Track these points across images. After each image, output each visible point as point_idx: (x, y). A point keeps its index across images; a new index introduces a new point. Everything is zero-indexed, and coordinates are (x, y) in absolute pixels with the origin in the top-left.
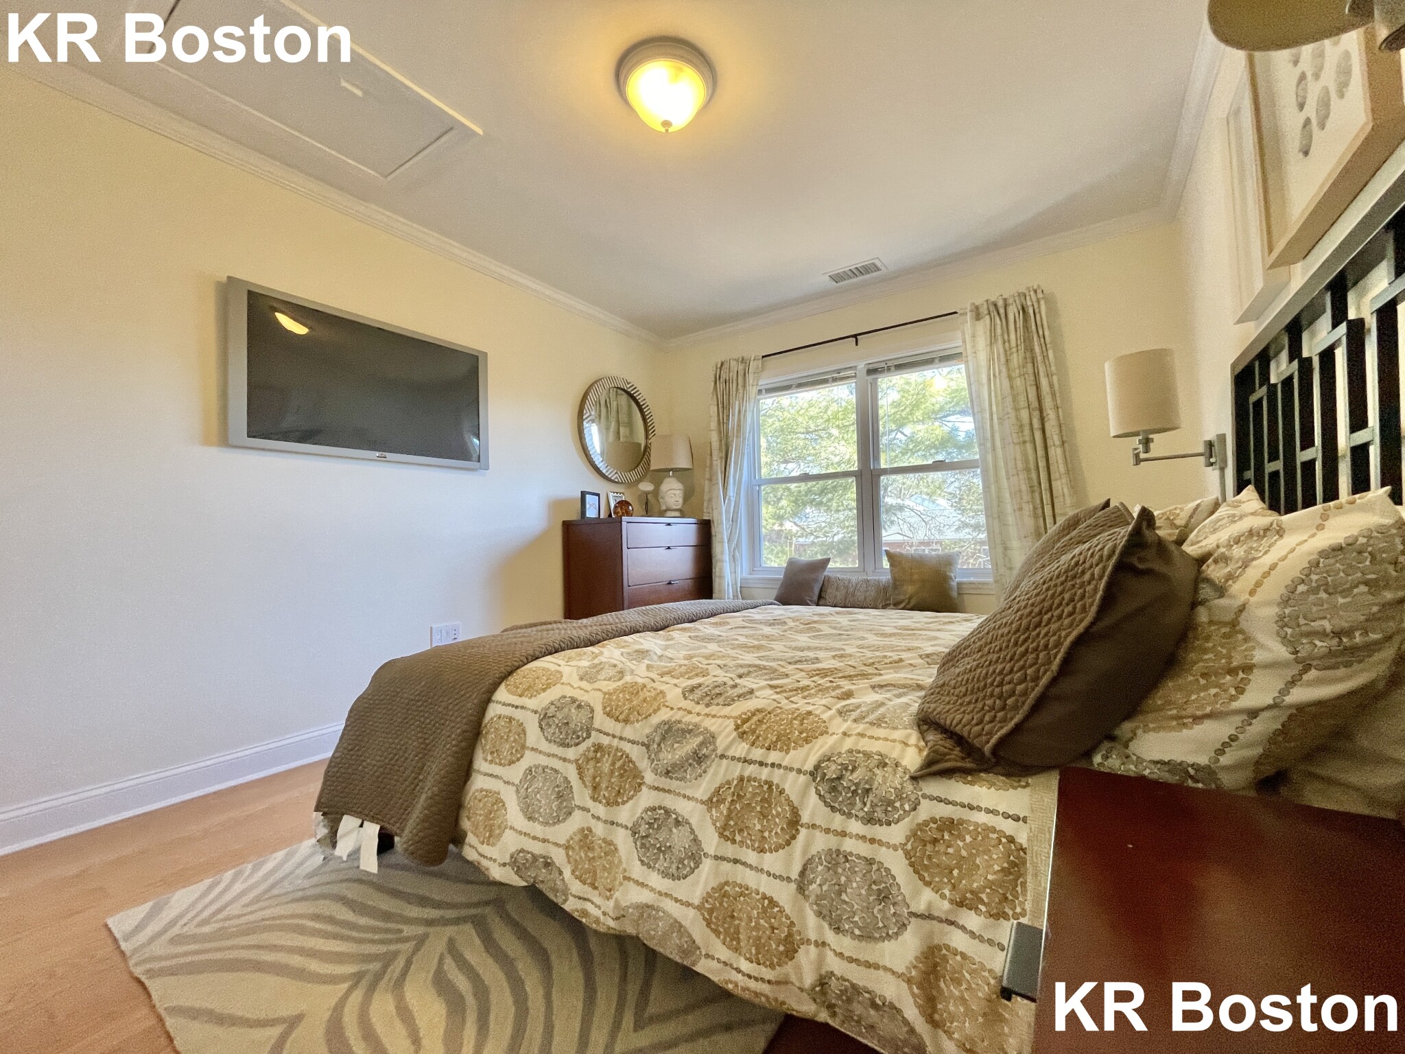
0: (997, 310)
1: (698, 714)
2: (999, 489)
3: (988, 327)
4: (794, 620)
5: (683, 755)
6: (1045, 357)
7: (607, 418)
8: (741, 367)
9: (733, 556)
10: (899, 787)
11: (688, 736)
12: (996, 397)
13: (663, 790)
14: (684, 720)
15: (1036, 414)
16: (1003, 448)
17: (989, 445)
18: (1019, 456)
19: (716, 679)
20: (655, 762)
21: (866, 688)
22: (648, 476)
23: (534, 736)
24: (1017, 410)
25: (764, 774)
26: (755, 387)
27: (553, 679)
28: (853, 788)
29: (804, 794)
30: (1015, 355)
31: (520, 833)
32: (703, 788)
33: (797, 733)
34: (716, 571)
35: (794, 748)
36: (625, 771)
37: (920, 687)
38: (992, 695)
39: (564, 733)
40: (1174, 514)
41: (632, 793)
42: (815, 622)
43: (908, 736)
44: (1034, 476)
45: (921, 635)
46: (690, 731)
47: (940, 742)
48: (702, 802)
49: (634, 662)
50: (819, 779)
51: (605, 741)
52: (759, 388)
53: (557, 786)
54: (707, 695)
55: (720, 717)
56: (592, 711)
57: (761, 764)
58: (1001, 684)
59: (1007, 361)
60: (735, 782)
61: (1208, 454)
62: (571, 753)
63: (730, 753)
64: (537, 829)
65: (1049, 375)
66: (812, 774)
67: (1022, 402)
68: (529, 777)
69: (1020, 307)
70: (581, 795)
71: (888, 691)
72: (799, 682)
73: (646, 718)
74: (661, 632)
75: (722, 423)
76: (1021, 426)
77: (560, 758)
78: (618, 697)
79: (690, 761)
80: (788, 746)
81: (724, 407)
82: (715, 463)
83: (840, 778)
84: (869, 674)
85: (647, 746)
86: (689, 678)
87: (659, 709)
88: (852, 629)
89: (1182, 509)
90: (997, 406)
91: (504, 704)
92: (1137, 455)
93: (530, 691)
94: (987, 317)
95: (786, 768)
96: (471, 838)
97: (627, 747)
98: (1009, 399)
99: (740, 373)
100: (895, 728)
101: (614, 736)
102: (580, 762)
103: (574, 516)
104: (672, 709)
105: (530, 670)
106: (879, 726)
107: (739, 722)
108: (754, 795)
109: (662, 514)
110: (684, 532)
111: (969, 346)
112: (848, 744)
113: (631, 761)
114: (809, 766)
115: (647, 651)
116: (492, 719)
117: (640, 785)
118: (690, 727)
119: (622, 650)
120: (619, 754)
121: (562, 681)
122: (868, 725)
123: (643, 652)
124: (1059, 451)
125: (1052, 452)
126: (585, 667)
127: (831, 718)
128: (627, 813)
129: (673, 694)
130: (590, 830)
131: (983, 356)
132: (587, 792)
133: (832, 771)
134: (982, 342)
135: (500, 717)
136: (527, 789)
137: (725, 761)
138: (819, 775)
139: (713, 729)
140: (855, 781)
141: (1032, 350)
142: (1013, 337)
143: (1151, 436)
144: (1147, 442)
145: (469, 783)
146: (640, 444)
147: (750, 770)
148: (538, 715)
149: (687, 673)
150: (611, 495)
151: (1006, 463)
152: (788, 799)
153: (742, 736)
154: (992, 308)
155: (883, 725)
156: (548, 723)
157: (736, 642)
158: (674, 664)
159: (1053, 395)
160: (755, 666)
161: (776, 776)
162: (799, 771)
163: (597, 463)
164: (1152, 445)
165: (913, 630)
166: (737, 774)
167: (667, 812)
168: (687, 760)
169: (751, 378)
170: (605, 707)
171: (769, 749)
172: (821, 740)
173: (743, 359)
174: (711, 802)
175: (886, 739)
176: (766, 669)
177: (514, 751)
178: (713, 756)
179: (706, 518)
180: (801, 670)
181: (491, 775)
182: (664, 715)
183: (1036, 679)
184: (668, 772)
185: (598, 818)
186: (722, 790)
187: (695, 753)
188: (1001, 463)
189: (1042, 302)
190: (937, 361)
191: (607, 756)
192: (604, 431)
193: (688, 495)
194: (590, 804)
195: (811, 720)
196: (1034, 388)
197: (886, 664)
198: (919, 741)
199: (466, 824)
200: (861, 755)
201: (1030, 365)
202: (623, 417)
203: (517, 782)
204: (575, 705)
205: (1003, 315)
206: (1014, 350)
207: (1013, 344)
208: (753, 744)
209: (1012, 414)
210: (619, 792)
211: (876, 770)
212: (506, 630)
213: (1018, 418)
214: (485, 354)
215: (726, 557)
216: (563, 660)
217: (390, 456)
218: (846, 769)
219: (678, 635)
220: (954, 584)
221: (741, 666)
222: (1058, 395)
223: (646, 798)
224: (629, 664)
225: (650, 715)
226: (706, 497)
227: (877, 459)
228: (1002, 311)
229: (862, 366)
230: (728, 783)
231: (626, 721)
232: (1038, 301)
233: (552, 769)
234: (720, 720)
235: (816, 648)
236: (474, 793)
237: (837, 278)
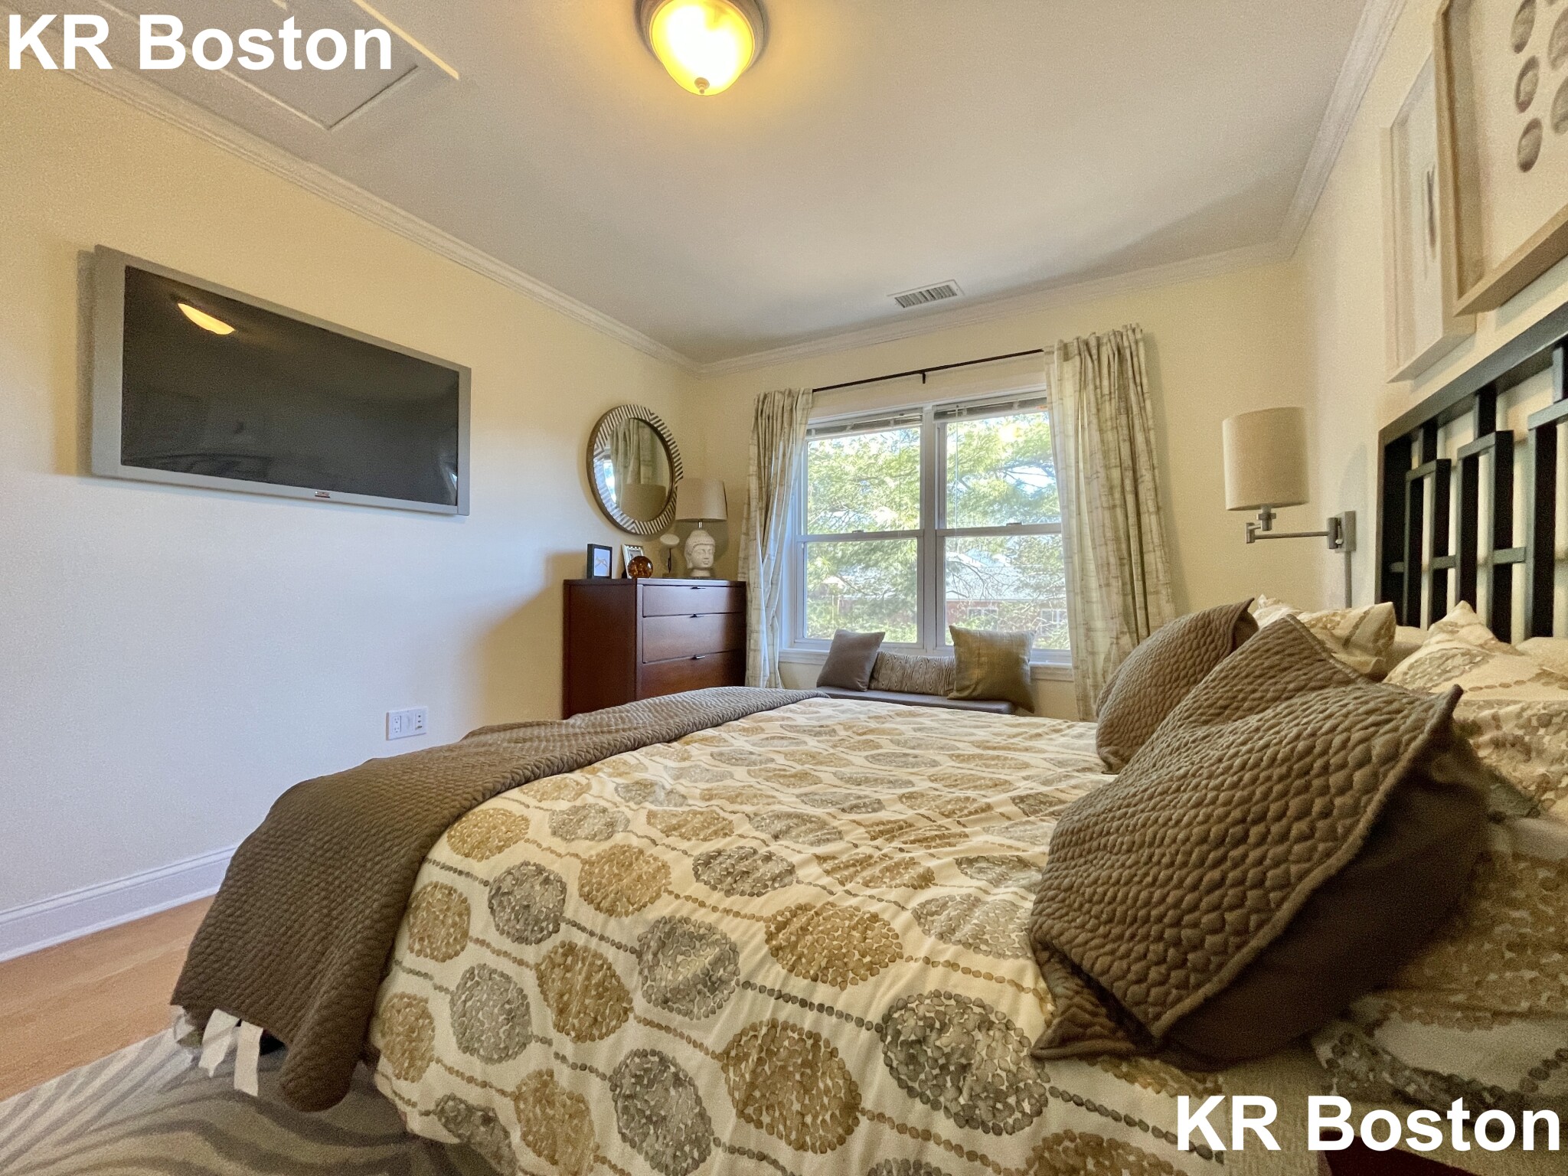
0: (1088, 349)
1: (715, 909)
2: (1083, 561)
3: (1078, 369)
4: (847, 728)
5: (689, 976)
6: (1142, 409)
7: (626, 454)
8: (788, 402)
9: (772, 625)
10: (1014, 1068)
11: (698, 944)
12: (1084, 452)
13: (659, 1026)
14: (693, 919)
15: (1129, 474)
16: (1090, 512)
17: (1074, 508)
18: (1108, 522)
19: (742, 842)
20: (649, 983)
21: (949, 865)
22: (672, 529)
23: (480, 922)
24: (1107, 467)
25: (808, 1020)
26: (803, 426)
27: (515, 830)
28: (941, 1061)
29: (868, 1057)
30: (1107, 404)
31: (450, 1070)
32: (717, 1033)
33: (857, 956)
34: (751, 644)
35: (854, 983)
36: (606, 990)
37: (1023, 864)
38: (1160, 938)
39: (522, 921)
40: (1331, 621)
41: (614, 1023)
42: (872, 731)
43: (1021, 971)
44: (1124, 546)
45: (1006, 759)
46: (701, 938)
47: (1077, 999)
48: (714, 1056)
49: (632, 804)
50: (889, 1038)
51: (580, 939)
52: (808, 427)
53: (508, 1002)
54: (729, 873)
55: (745, 916)
56: (564, 890)
57: (804, 1003)
58: (1177, 923)
59: (1098, 410)
60: (764, 1030)
61: (1333, 533)
62: (531, 953)
63: (758, 981)
64: (475, 1066)
65: (1146, 430)
66: (880, 1030)
67: (1114, 461)
68: (469, 984)
69: (1115, 349)
70: (541, 1018)
71: (981, 870)
72: (856, 846)
73: (639, 910)
74: (675, 744)
75: (763, 468)
76: (1111, 488)
77: (515, 960)
78: (602, 869)
79: (700, 986)
80: (844, 976)
81: (766, 448)
82: (753, 514)
83: (921, 1041)
84: (954, 835)
85: (639, 955)
86: (705, 840)
87: (658, 896)
88: (919, 746)
89: (1343, 616)
90: (1084, 463)
91: (444, 867)
92: (1251, 532)
93: (480, 849)
94: (1077, 358)
95: (840, 1015)
96: (384, 1064)
97: (610, 953)
98: (1099, 456)
99: (787, 408)
100: (1001, 955)
101: (592, 934)
102: (543, 967)
103: (578, 574)
104: (677, 897)
105: (485, 812)
106: (977, 949)
107: (773, 928)
108: (792, 1053)
109: (688, 574)
110: (713, 596)
111: (1054, 391)
112: (934, 980)
113: (614, 975)
114: (874, 1016)
115: (652, 785)
116: (425, 888)
117: (626, 1011)
118: (702, 931)
119: (619, 780)
120: (599, 962)
121: (526, 836)
122: (960, 947)
123: (646, 786)
124: (1154, 518)
125: (1145, 518)
126: (563, 812)
127: (907, 928)
128: (605, 1053)
129: (681, 869)
130: (551, 1074)
131: (1070, 403)
132: (551, 1016)
133: (910, 1028)
134: (1070, 387)
135: (436, 887)
136: (465, 1002)
137: (750, 992)
138: (890, 1031)
139: (733, 937)
140: (947, 1050)
141: (1127, 400)
142: (1106, 383)
143: (1273, 511)
144: (1268, 518)
145: (385, 983)
146: (663, 488)
147: (788, 1012)
148: (488, 888)
149: (704, 828)
150: (626, 548)
151: (1092, 531)
152: (842, 1067)
153: (776, 952)
154: (1083, 348)
155: (983, 947)
156: (501, 902)
157: (772, 765)
158: (687, 809)
159: (1150, 452)
160: (798, 816)
161: (827, 1025)
162: (860, 1022)
163: (609, 510)
164: (1274, 522)
165: (995, 748)
166: (767, 1016)
167: (664, 1061)
168: (695, 985)
169: (798, 415)
170: (583, 886)
171: (815, 979)
172: (893, 968)
173: (790, 392)
174: (730, 1057)
175: (989, 977)
176: (811, 822)
177: (451, 940)
178: (733, 983)
179: (740, 579)
180: (859, 824)
181: (418, 973)
182: (664, 908)
183: (1243, 932)
184: (666, 1001)
185: (564, 1059)
186: (744, 1039)
187: (707, 974)
188: (1087, 531)
189: (1141, 344)
190: (1016, 406)
191: (580, 964)
192: (621, 470)
193: (719, 551)
194: (553, 1034)
195: (876, 931)
196: (1127, 444)
197: (970, 813)
198: (1036, 983)
199: (379, 1041)
200: (953, 1002)
201: (1123, 418)
202: (646, 455)
203: (453, 988)
204: (541, 878)
205: (1095, 357)
206: (1107, 398)
207: (1106, 391)
208: (791, 971)
209: (1102, 474)
210: (595, 1019)
211: (976, 1033)
212: (472, 734)
213: (1108, 478)
214: (469, 370)
215: (763, 627)
216: (535, 797)
217: (334, 495)
218: (932, 1027)
219: (698, 750)
220: (1028, 668)
221: (778, 817)
222: (1154, 453)
223: (632, 1036)
224: (623, 809)
225: (644, 906)
226: (741, 555)
227: (942, 515)
228: (1094, 351)
229: (929, 407)
230: (754, 1027)
231: (611, 912)
232: (1137, 342)
233: (502, 975)
234: (746, 922)
235: (877, 781)
236: (391, 1000)
237: (904, 301)
